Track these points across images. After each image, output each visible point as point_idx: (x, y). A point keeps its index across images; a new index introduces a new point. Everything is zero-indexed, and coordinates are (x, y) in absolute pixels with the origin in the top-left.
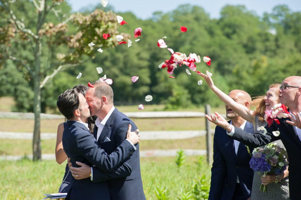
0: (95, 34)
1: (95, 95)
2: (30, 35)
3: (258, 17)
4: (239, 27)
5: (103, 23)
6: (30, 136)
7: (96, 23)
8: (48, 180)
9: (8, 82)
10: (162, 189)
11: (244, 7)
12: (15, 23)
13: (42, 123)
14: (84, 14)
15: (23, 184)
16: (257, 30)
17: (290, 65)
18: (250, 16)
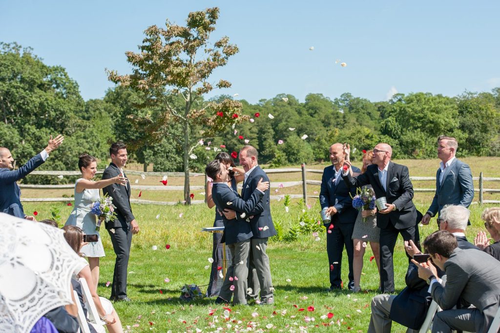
0: (225, 116)
1: (248, 156)
2: (181, 118)
3: (331, 101)
4: (319, 108)
5: (231, 108)
6: (182, 188)
7: (226, 108)
8: (198, 218)
9: (162, 151)
10: (278, 223)
11: (321, 95)
12: (171, 111)
13: (191, 179)
14: (218, 102)
15: (180, 221)
16: (331, 111)
17: (354, 134)
18: (326, 101)
